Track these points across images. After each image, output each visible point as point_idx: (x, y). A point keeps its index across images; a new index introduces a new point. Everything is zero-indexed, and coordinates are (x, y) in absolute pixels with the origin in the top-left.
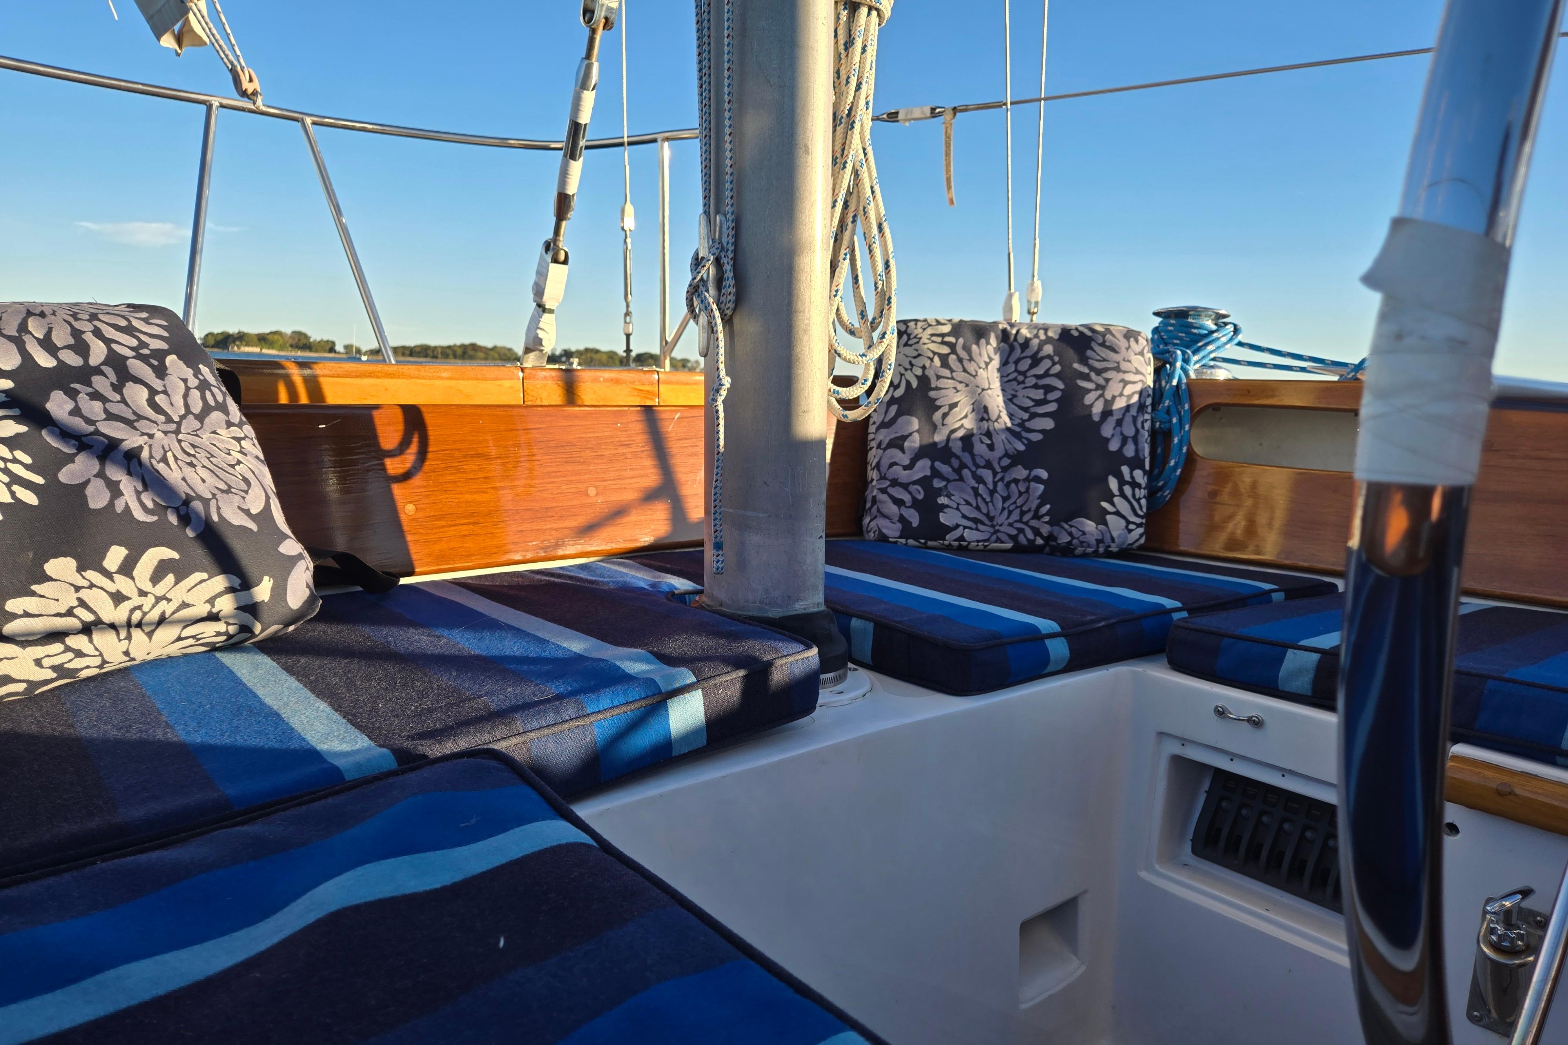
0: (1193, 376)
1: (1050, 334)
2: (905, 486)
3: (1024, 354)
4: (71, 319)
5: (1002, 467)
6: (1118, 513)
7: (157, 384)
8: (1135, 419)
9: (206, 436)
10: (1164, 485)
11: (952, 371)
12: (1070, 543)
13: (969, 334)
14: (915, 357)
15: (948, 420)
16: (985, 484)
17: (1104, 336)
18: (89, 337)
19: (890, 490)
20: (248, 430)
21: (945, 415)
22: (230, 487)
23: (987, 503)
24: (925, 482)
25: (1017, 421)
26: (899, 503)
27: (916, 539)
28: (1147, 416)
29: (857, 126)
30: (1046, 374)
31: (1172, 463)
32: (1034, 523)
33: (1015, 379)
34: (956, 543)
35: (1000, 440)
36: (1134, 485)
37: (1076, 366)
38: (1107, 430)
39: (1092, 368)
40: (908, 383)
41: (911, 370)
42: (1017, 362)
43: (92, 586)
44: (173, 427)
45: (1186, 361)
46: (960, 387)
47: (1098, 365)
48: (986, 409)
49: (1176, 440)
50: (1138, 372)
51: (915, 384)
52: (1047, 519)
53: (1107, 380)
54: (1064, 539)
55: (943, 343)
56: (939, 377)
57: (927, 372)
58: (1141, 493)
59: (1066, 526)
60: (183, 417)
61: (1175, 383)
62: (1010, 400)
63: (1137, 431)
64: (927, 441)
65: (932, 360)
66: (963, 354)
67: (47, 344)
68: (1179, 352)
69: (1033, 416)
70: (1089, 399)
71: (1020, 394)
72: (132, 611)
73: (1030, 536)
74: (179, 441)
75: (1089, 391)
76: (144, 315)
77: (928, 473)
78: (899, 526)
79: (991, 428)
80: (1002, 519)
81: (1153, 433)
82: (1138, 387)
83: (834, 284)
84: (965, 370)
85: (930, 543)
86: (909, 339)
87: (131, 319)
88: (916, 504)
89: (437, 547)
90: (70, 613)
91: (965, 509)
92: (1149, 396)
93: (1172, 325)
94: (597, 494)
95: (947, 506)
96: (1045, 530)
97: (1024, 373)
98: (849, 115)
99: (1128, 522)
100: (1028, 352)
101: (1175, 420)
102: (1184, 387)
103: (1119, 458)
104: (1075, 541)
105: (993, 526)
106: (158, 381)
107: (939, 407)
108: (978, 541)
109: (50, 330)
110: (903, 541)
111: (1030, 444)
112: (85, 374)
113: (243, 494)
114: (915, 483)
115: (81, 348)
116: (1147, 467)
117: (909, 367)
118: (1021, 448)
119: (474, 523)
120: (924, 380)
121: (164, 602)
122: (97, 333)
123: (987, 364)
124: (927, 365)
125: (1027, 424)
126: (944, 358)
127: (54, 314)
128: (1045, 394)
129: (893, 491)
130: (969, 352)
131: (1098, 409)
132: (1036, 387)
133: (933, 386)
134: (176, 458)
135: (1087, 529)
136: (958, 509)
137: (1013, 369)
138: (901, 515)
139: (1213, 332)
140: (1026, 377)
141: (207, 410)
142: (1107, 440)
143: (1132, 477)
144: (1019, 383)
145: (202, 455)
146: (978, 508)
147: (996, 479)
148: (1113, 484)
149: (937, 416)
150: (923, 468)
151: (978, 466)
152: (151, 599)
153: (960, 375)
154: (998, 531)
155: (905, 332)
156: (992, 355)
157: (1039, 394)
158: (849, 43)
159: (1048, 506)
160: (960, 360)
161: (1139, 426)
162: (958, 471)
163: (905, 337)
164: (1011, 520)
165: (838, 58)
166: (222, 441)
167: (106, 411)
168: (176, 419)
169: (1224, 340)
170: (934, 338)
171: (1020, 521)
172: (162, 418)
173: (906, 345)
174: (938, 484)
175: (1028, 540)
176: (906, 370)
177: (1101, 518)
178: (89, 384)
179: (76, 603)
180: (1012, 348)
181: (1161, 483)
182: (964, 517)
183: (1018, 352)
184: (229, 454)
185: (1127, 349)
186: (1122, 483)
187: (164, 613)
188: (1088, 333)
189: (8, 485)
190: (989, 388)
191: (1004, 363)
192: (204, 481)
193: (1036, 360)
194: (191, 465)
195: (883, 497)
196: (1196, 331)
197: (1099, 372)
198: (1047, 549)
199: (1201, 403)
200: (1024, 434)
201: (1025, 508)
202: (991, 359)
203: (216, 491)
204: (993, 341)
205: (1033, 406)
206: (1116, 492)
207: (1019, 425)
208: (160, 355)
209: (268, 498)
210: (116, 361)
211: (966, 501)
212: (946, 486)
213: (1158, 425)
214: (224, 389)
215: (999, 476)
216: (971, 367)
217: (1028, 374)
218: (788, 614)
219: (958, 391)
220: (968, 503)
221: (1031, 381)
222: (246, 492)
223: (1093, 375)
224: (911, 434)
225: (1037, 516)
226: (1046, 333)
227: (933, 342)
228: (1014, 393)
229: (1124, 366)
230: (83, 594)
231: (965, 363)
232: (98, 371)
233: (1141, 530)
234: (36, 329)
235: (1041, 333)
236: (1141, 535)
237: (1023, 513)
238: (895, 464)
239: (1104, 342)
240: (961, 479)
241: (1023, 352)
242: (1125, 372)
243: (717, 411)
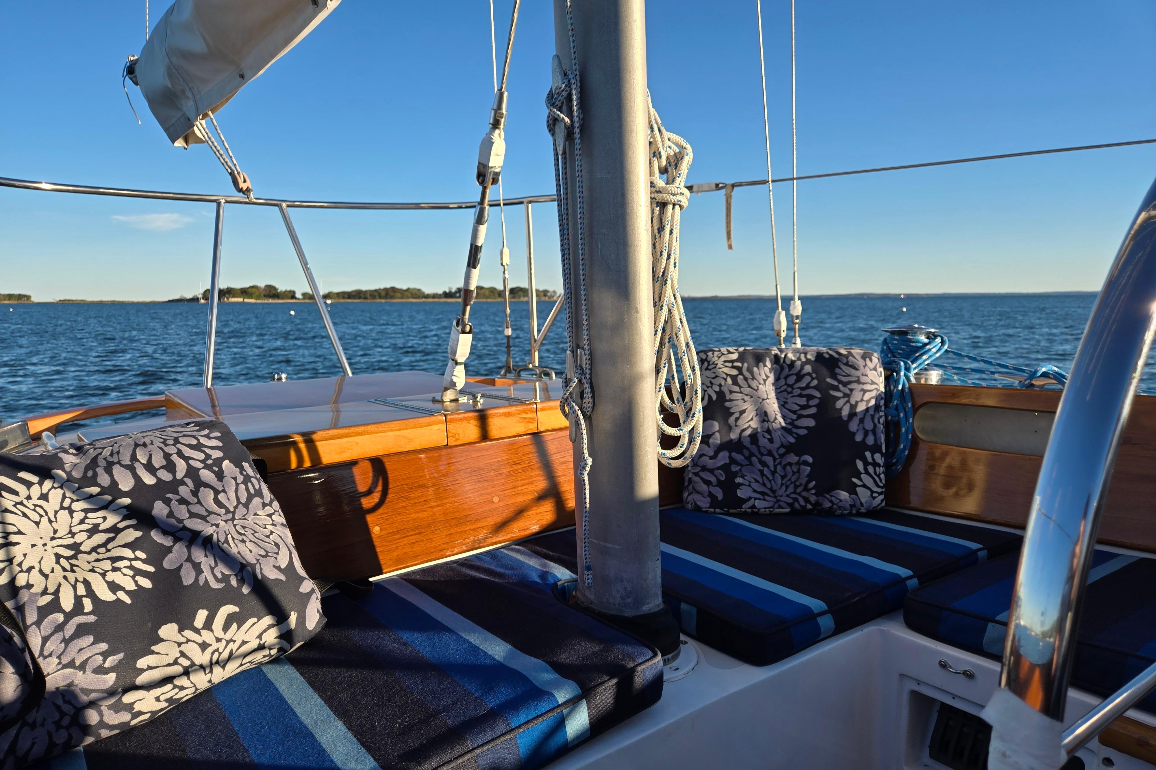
0: (913, 381)
1: (809, 357)
2: (712, 471)
3: (791, 372)
4: (162, 446)
5: (779, 455)
6: (864, 486)
7: (218, 486)
8: (873, 417)
9: (251, 518)
10: (897, 462)
11: (740, 387)
12: (831, 507)
13: (751, 360)
14: (714, 378)
15: (740, 422)
16: (768, 467)
17: (847, 358)
18: (175, 458)
19: (701, 474)
20: (276, 505)
21: (737, 419)
22: (267, 552)
23: (770, 481)
24: (725, 468)
25: (789, 421)
26: (708, 483)
27: (721, 509)
28: (882, 414)
29: (669, 282)
30: (808, 387)
31: (902, 446)
32: (804, 494)
33: (785, 390)
34: (750, 510)
35: (776, 435)
36: (875, 464)
37: (828, 380)
38: (853, 426)
39: (840, 382)
40: (710, 397)
41: (711, 387)
42: (786, 378)
43: (188, 641)
44: (230, 516)
45: (908, 369)
46: (747, 398)
47: (844, 379)
48: (766, 414)
49: (903, 430)
50: (873, 383)
51: (714, 397)
52: (813, 491)
53: (852, 390)
54: (827, 505)
55: (733, 367)
56: (731, 392)
57: (723, 389)
58: (880, 470)
59: (828, 496)
60: (236, 508)
61: (900, 388)
62: (783, 405)
63: (875, 425)
64: (725, 440)
65: (725, 380)
66: (748, 375)
67: (150, 468)
68: (902, 363)
69: (800, 417)
70: (839, 404)
71: (790, 400)
72: (213, 653)
73: (803, 503)
74: (235, 526)
75: (839, 398)
76: (206, 432)
77: (727, 461)
78: (708, 499)
79: (771, 428)
80: (781, 492)
81: (887, 424)
82: (874, 394)
83: (658, 383)
84: (749, 386)
85: (731, 511)
86: (709, 365)
87: (200, 438)
88: (720, 484)
89: (395, 554)
90: (176, 662)
91: (755, 485)
92: (882, 398)
93: (896, 340)
94: (499, 501)
95: (742, 484)
96: (813, 499)
97: (791, 386)
98: (663, 275)
99: (872, 492)
100: (794, 371)
101: (902, 415)
102: (907, 390)
103: (863, 446)
104: (835, 506)
105: (775, 497)
106: (219, 483)
107: (733, 413)
108: (765, 508)
109: (151, 455)
110: (712, 510)
111: (799, 437)
112: (175, 485)
113: (275, 555)
114: (718, 468)
115: (170, 467)
116: (884, 451)
117: (709, 385)
118: (792, 440)
119: (419, 534)
120: (721, 394)
121: (232, 643)
122: (180, 454)
123: (765, 381)
124: (723, 384)
125: (796, 423)
126: (734, 378)
127: (152, 444)
128: (808, 401)
129: (703, 475)
130: (752, 373)
131: (845, 412)
132: (800, 396)
133: (727, 398)
134: (233, 538)
135: (842, 498)
136: (750, 486)
137: (784, 383)
138: (710, 492)
139: (926, 344)
140: (793, 389)
141: (250, 497)
142: (854, 434)
143: (873, 459)
144: (789, 393)
145: (249, 533)
146: (764, 485)
147: (776, 464)
148: (860, 465)
149: (732, 420)
150: (723, 458)
151: (762, 455)
152: (224, 643)
153: (747, 390)
154: (779, 500)
155: (706, 360)
156: (768, 374)
157: (803, 401)
158: (661, 229)
159: (814, 483)
160: (746, 379)
161: (876, 421)
162: (748, 458)
163: (706, 364)
164: (788, 493)
165: (654, 237)
166: (261, 520)
167: (189, 511)
168: (232, 509)
169: (934, 350)
170: (726, 364)
171: (795, 492)
172: (223, 511)
173: (707, 369)
174: (734, 468)
175: (801, 506)
176: (708, 387)
177: (852, 490)
178: (177, 493)
179: (179, 655)
180: (782, 368)
181: (894, 461)
182: (755, 491)
183: (786, 371)
184: (265, 528)
185: (864, 367)
186: (866, 464)
187: (232, 650)
188: (836, 356)
189: (133, 577)
190: (768, 398)
191: (777, 379)
192: (251, 551)
193: (800, 376)
194: (243, 541)
195: (697, 479)
196: (913, 344)
197: (845, 384)
198: (815, 512)
199: (919, 401)
200: (794, 430)
201: (797, 483)
202: (767, 377)
203: (259, 557)
204: (768, 364)
205: (799, 410)
206: (862, 471)
207: (790, 424)
208: (218, 462)
209: (290, 553)
210: (192, 472)
211: (755, 479)
212: (740, 470)
213: (890, 418)
214: (258, 476)
215: (778, 461)
216: (754, 384)
217: (795, 387)
218: (638, 614)
219: (745, 402)
220: (757, 481)
221: (797, 392)
222: (277, 553)
223: (841, 386)
224: (714, 434)
225: (806, 489)
226: (806, 357)
227: (726, 367)
228: (785, 400)
229: (863, 379)
230: (183, 648)
231: (750, 381)
232: (182, 482)
233: (882, 497)
234: (142, 457)
235: (802, 356)
236: (882, 501)
237: (796, 487)
238: (703, 455)
239: (848, 362)
240: (751, 464)
241: (790, 370)
242: (864, 384)
243: (584, 481)
